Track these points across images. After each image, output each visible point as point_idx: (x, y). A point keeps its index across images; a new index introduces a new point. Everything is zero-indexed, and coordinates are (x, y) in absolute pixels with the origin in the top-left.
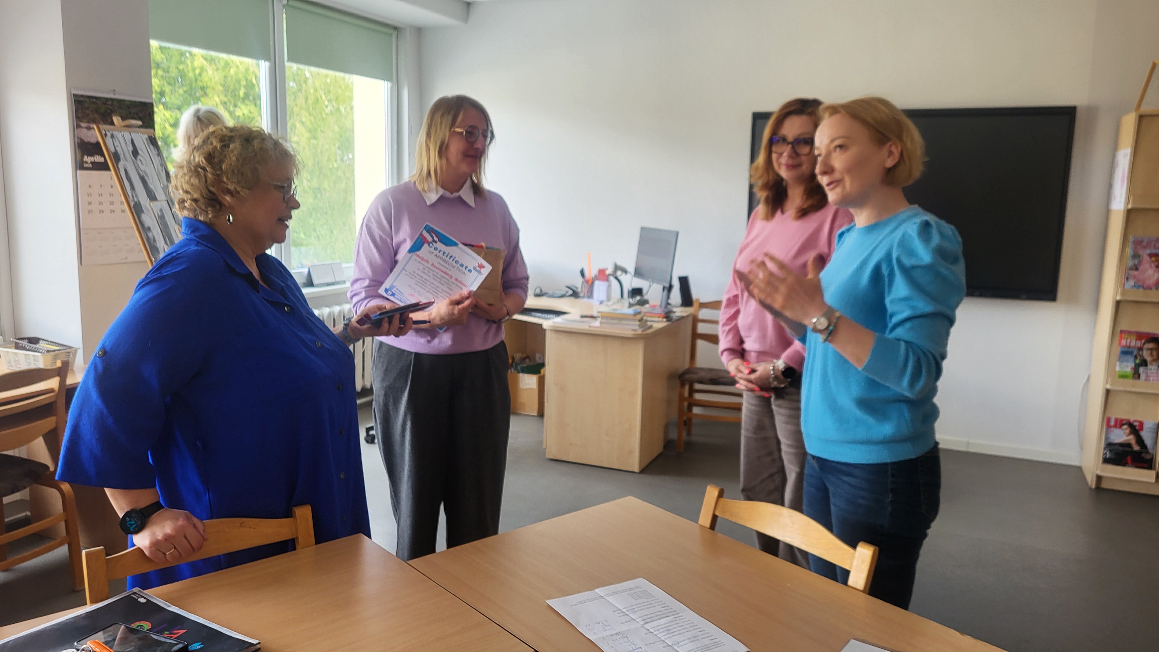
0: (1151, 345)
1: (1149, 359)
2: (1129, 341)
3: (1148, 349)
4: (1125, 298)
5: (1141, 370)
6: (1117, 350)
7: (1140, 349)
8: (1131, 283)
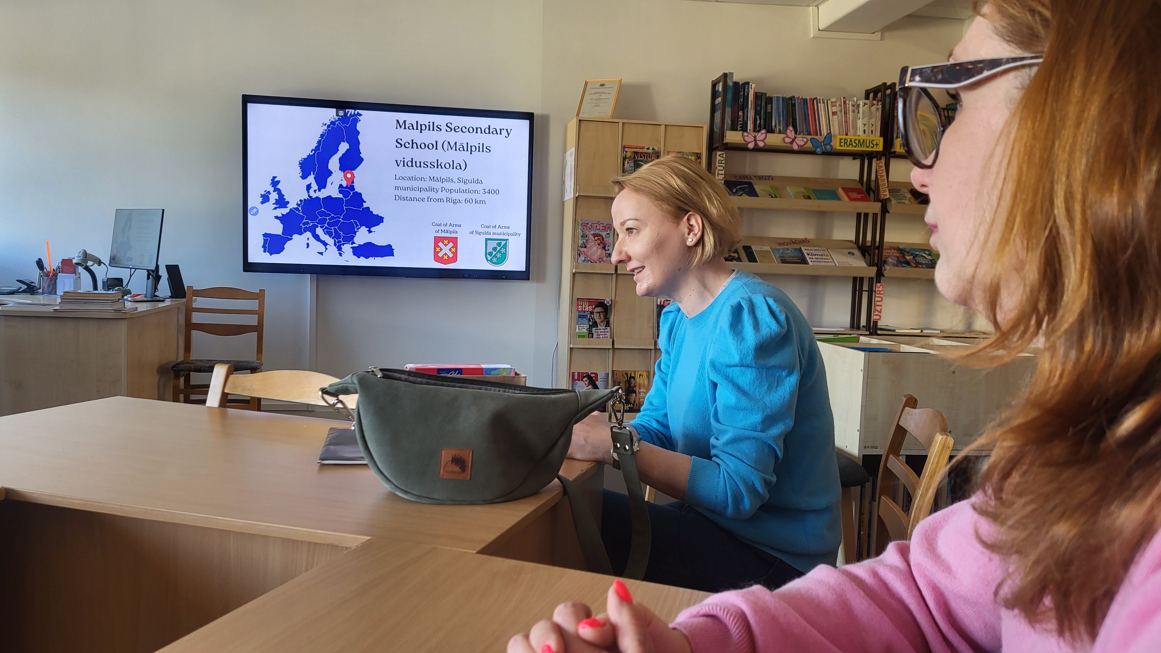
0: (599, 309)
1: (598, 321)
2: (584, 306)
3: (597, 313)
4: (578, 271)
5: (594, 329)
6: (576, 314)
7: (592, 313)
8: (582, 258)
